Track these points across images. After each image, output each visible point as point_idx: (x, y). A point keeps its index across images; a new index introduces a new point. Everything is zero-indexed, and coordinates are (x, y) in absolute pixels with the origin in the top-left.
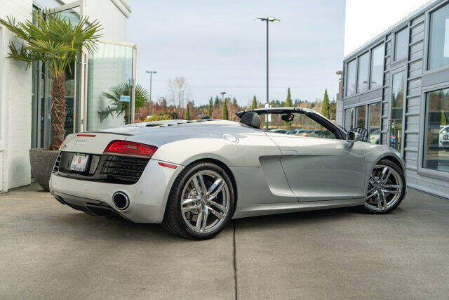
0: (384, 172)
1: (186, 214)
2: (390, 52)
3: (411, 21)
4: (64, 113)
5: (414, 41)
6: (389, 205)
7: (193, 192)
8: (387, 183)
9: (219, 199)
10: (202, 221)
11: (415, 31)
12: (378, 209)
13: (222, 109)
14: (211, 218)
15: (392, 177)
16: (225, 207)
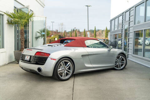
0: (120, 58)
1: (59, 73)
2: (124, 18)
3: (130, 9)
4: (24, 40)
5: (131, 15)
6: (122, 67)
7: (61, 67)
8: (121, 61)
9: (69, 68)
10: (64, 75)
11: (131, 12)
12: (119, 69)
13: (75, 33)
14: (67, 74)
15: (123, 59)
16: (71, 71)
